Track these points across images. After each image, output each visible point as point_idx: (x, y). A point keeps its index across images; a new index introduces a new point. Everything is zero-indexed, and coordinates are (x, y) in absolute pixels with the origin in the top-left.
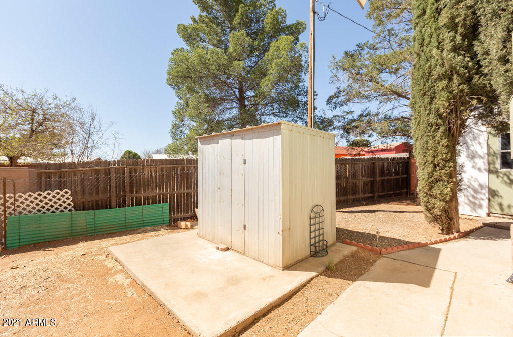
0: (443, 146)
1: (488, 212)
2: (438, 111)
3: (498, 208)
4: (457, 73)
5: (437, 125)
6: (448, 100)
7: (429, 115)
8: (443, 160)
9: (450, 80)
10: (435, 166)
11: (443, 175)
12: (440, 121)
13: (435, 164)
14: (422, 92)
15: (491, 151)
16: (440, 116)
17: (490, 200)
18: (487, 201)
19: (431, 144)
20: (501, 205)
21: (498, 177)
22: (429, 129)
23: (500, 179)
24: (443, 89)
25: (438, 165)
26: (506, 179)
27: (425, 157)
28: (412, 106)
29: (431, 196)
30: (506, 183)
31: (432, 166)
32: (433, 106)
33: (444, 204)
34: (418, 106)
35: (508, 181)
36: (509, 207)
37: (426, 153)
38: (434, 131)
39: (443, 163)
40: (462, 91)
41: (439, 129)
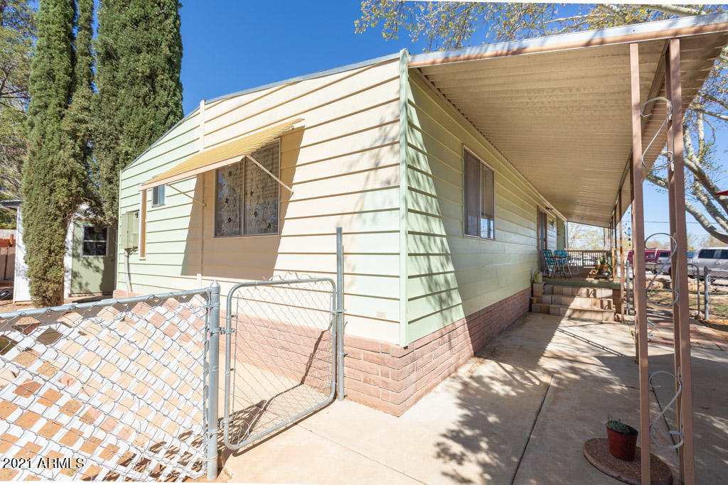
0: (59, 234)
1: (70, 293)
2: (57, 203)
3: (77, 286)
4: (77, 177)
5: (56, 215)
6: (68, 196)
7: (48, 204)
8: (58, 246)
9: (70, 180)
10: (50, 252)
11: (57, 260)
12: (58, 212)
13: (50, 250)
14: (42, 182)
15: (75, 238)
16: (59, 208)
17: (72, 281)
18: (70, 282)
19: (48, 231)
20: (80, 284)
21: (79, 260)
22: (47, 217)
23: (81, 262)
24: (63, 185)
25: (54, 251)
26: (85, 262)
27: (40, 243)
28: (27, 190)
29: (44, 279)
30: (85, 265)
31: (47, 251)
32: (52, 198)
33: (57, 285)
34: (34, 193)
35: (86, 264)
36: (87, 284)
37: (41, 239)
38: (52, 220)
39: (58, 249)
40: (79, 192)
41: (56, 219)
